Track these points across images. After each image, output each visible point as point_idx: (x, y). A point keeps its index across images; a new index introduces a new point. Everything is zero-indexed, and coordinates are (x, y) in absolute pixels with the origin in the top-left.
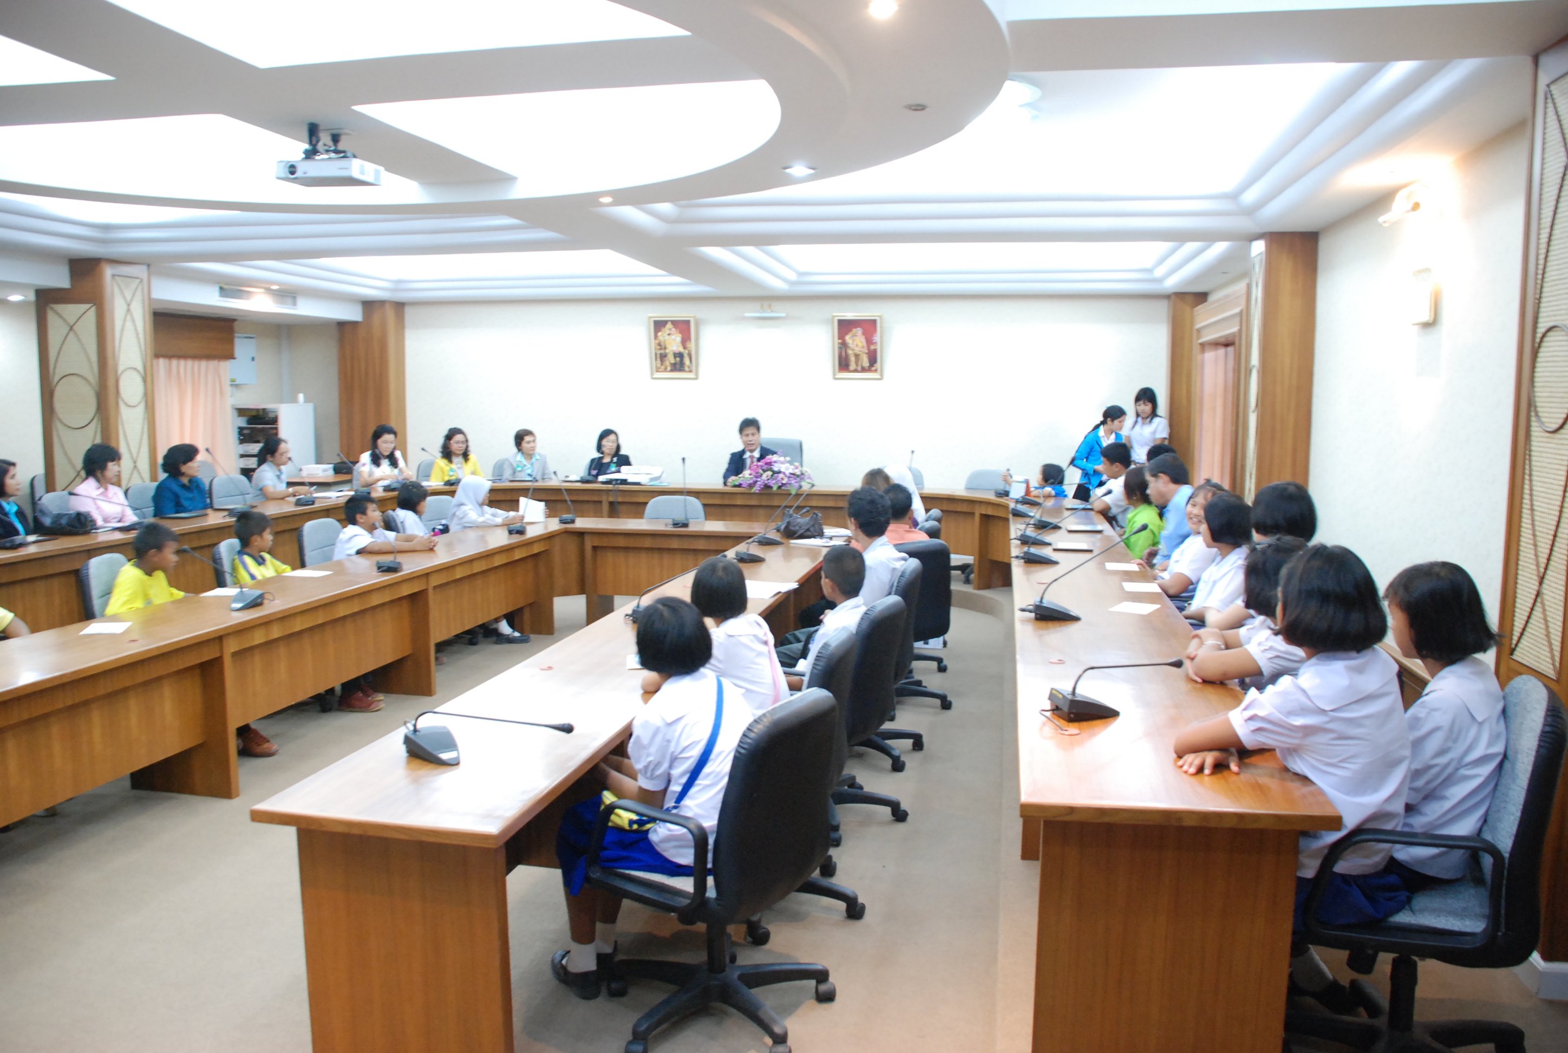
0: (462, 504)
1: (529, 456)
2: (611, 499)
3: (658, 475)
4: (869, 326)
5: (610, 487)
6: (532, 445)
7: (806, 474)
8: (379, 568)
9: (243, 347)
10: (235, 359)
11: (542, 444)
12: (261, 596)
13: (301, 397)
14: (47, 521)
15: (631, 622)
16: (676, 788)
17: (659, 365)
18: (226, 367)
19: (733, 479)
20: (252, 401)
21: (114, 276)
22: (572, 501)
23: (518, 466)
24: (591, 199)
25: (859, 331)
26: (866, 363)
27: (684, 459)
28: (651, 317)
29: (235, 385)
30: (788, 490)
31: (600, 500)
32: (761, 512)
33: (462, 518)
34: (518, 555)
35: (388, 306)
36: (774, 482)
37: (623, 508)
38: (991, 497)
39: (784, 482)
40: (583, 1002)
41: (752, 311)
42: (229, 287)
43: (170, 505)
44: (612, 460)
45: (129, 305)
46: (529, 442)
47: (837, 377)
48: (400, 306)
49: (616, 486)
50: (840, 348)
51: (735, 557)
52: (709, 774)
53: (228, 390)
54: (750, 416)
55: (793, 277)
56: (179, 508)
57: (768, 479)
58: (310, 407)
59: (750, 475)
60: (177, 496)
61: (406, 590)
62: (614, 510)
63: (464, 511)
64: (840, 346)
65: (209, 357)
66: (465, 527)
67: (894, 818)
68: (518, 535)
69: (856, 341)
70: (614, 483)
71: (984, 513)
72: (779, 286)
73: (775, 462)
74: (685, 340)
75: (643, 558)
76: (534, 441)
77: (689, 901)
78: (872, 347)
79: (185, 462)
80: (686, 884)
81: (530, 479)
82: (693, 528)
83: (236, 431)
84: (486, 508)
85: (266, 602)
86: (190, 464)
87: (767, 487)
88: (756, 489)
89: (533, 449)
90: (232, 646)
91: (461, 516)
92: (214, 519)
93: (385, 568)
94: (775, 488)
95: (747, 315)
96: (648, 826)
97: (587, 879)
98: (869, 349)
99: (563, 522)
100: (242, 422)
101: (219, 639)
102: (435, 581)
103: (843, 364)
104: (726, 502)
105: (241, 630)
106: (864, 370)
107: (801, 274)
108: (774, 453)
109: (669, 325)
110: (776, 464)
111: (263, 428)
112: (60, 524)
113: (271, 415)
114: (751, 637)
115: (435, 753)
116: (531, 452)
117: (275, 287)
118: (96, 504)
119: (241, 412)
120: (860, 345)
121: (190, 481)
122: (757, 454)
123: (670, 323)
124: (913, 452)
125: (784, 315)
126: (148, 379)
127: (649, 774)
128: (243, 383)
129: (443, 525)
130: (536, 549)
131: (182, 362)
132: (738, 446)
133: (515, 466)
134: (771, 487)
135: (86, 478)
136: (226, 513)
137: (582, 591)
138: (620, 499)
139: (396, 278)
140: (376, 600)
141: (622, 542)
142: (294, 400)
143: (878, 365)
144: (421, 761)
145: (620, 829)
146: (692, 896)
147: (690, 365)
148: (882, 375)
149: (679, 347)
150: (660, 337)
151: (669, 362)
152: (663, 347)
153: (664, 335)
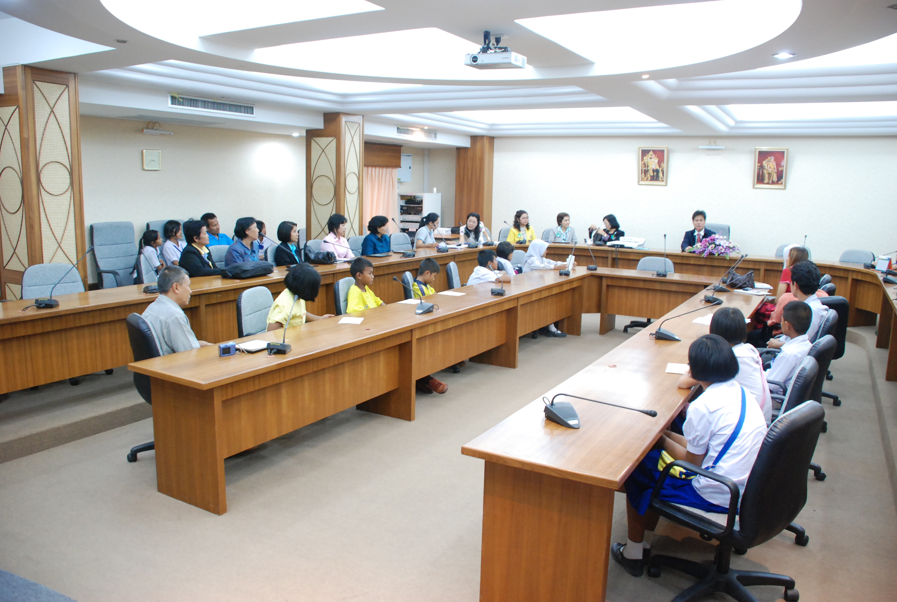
0: (532, 256)
1: (565, 228)
2: (614, 256)
3: (642, 243)
4: (779, 156)
5: (614, 249)
6: (568, 222)
7: (737, 247)
8: (492, 293)
9: (405, 161)
10: (401, 167)
11: (573, 222)
12: (432, 307)
13: (435, 189)
14: (312, 256)
15: (655, 338)
16: (713, 454)
17: (643, 177)
18: (396, 172)
19: (688, 248)
20: (409, 191)
21: (346, 122)
22: (594, 257)
23: (558, 234)
24: (637, 76)
25: (772, 158)
26: (775, 179)
27: (665, 235)
28: (640, 148)
29: (400, 182)
30: (725, 257)
31: (607, 256)
32: (705, 269)
33: (531, 264)
34: (565, 288)
35: (485, 138)
36: (716, 251)
37: (620, 262)
38: (861, 268)
39: (722, 251)
40: (633, 578)
41: (702, 144)
42: (402, 128)
43: (370, 249)
44: (614, 233)
45: (352, 138)
46: (566, 220)
47: (755, 187)
48: (492, 139)
49: (617, 249)
50: (759, 170)
51: (704, 299)
52: (737, 447)
53: (396, 184)
54: (701, 210)
55: (732, 123)
56: (376, 251)
57: (712, 250)
58: (440, 195)
59: (701, 246)
60: (375, 245)
61: (507, 307)
62: (615, 263)
63: (533, 260)
64: (759, 167)
65: (387, 166)
66: (532, 270)
67: (815, 478)
68: (565, 276)
69: (770, 165)
70: (616, 247)
71: (855, 278)
72: (723, 129)
73: (717, 239)
74: (660, 163)
75: (637, 294)
76: (569, 220)
77: (723, 531)
78: (780, 169)
79: (380, 227)
80: (721, 520)
81: (564, 242)
82: (669, 277)
83: (399, 207)
84: (544, 258)
85: (434, 310)
86: (383, 228)
87: (711, 254)
88: (704, 255)
89: (568, 224)
90: (417, 335)
91: (530, 263)
92: (394, 259)
93: (496, 293)
94: (716, 255)
95: (700, 147)
96: (692, 477)
97: (651, 506)
98: (778, 170)
99: (589, 269)
100: (403, 203)
101: (410, 331)
102: (521, 302)
103: (760, 179)
104: (685, 262)
105: (422, 326)
106: (773, 183)
107: (737, 122)
108: (715, 234)
109: (651, 153)
110: (717, 240)
111: (414, 206)
112: (319, 258)
113: (418, 199)
114: (750, 358)
115: (565, 420)
116: (567, 226)
117: (426, 128)
118: (334, 246)
119: (402, 197)
120: (772, 167)
121: (381, 237)
122: (702, 233)
123: (651, 151)
124: (806, 236)
125: (724, 147)
126: (360, 178)
127: (695, 443)
128: (404, 181)
129: (519, 267)
130: (575, 285)
131: (374, 169)
132: (691, 228)
133: (556, 233)
134: (713, 254)
135: (329, 233)
136: (402, 255)
137: (598, 311)
138: (619, 257)
139: (491, 123)
140: (491, 312)
141: (625, 283)
142: (431, 191)
143: (783, 180)
144: (555, 424)
145: (674, 477)
146: (725, 528)
147: (663, 177)
148: (785, 186)
149: (656, 166)
150: (645, 160)
151: (650, 175)
152: (647, 166)
153: (647, 159)
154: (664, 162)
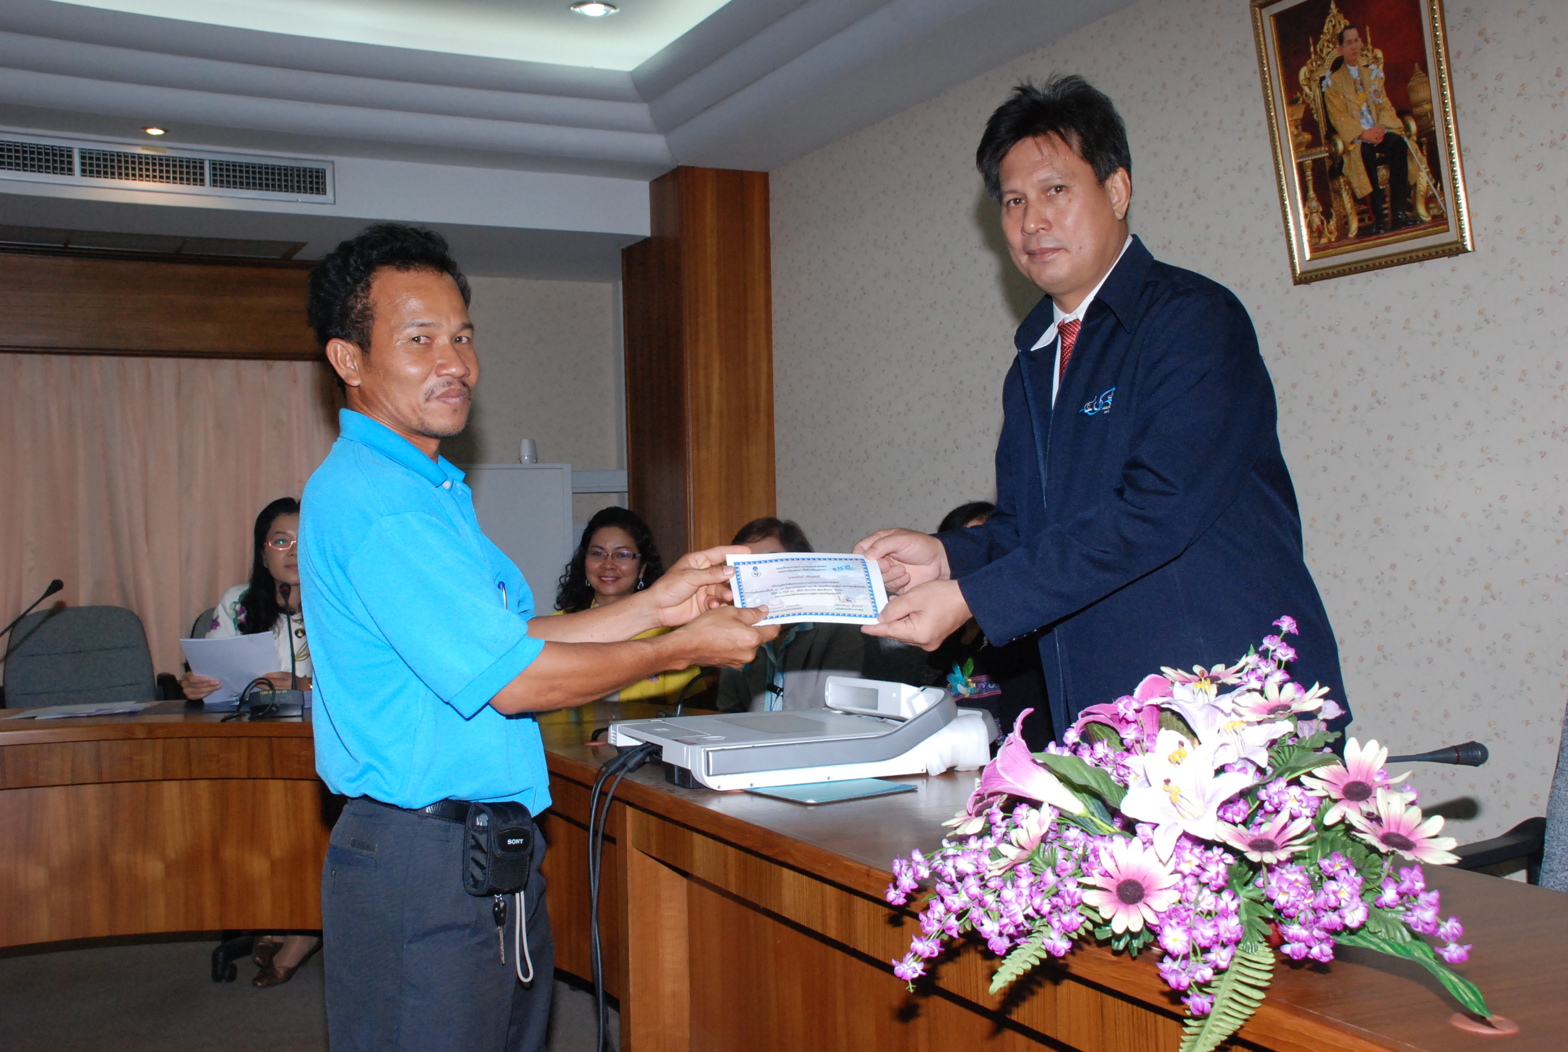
17: (1318, 218)
74: (1403, 70)
147: (1436, 189)
149: (1380, 108)
150: (1306, 89)
151: (1353, 195)
152: (1323, 132)
153: (1317, 76)
154: (1424, 68)
